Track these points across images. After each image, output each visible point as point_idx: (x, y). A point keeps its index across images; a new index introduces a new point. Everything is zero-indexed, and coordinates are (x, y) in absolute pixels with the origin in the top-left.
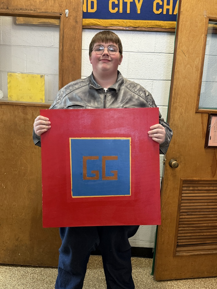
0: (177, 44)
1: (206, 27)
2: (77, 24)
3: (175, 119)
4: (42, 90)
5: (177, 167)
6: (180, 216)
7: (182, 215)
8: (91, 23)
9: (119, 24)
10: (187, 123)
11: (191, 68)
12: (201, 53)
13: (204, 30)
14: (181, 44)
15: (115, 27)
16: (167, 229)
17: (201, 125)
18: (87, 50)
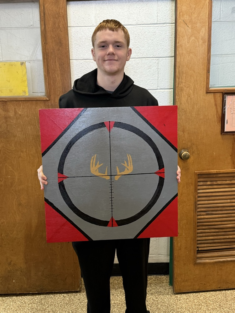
0: (177, 14)
3: (182, 102)
4: (24, 79)
5: (188, 159)
6: (197, 216)
7: (201, 215)
10: (197, 105)
11: (196, 40)
12: (207, 21)
14: (182, 13)
16: (184, 232)
17: (215, 107)
18: (74, 27)
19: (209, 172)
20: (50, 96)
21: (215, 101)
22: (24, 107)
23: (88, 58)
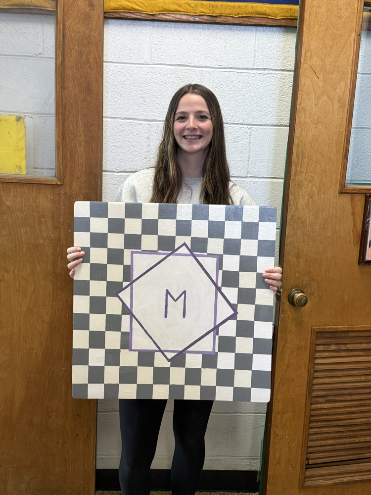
0: (301, 53)
1: (359, 19)
2: (93, 10)
3: (299, 206)
4: (20, 147)
5: (304, 306)
6: (312, 404)
7: (316, 403)
8: (120, 7)
9: (181, 10)
10: (322, 214)
11: (330, 102)
12: (350, 71)
13: (354, 24)
14: (310, 53)
15: (173, 15)
16: (287, 433)
17: (351, 218)
18: (113, 63)
19: (335, 328)
20: (64, 178)
21: (353, 207)
22: (16, 193)
23: (134, 117)
